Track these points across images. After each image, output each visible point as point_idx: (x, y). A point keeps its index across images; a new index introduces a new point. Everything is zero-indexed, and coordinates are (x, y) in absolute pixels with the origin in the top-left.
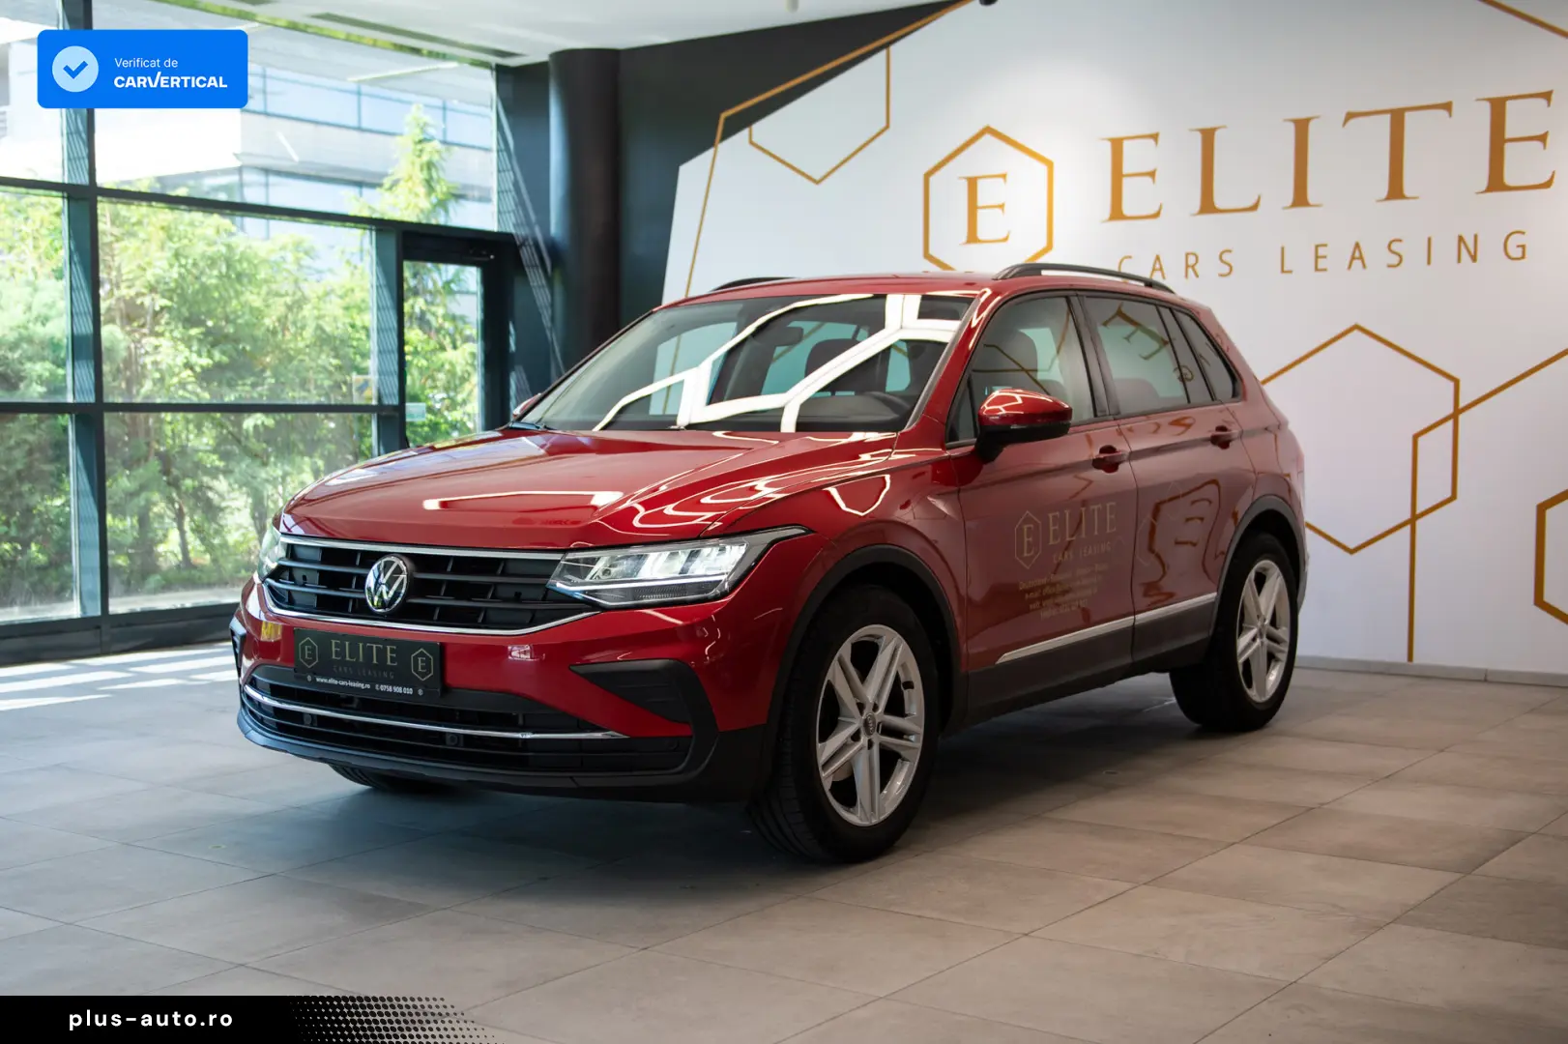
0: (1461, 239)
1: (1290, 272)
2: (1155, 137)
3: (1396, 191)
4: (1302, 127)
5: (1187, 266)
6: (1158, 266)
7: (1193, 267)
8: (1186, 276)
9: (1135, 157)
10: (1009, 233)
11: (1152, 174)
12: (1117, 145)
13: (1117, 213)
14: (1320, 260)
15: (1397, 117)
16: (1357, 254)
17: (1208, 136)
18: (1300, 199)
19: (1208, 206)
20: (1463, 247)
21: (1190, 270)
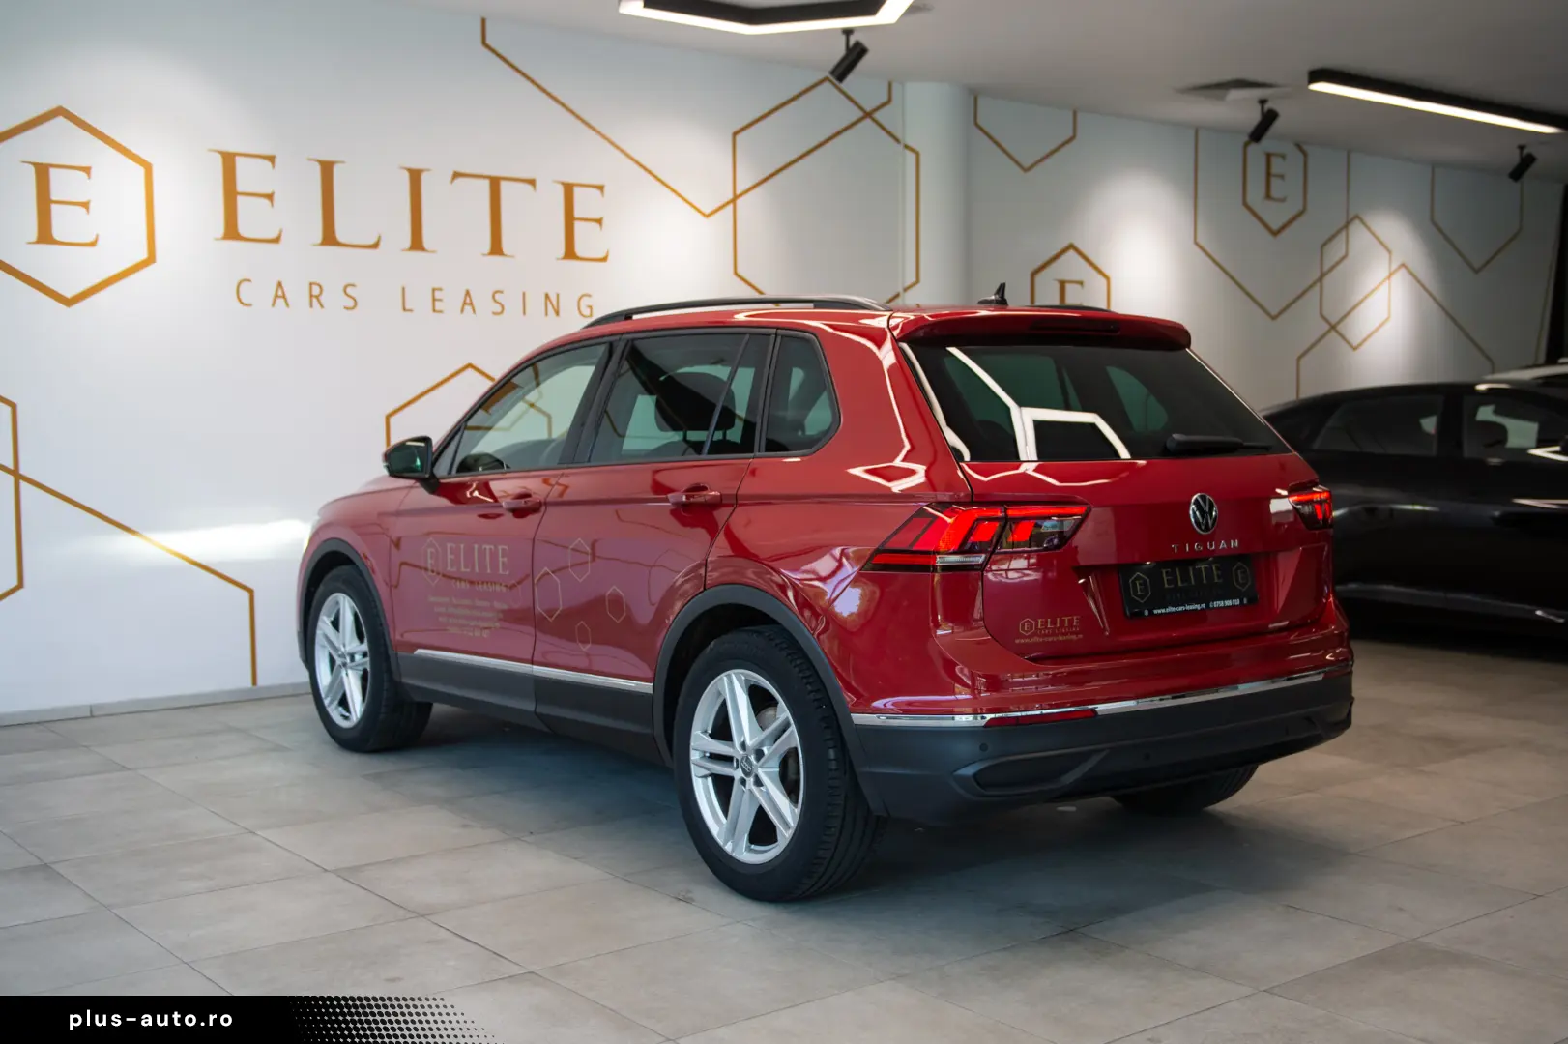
0: (547, 296)
1: (411, 311)
2: (271, 159)
3: (496, 249)
4: (415, 176)
5: (311, 296)
6: (280, 293)
7: (317, 297)
8: (311, 306)
9: (249, 176)
10: (97, 236)
11: (270, 197)
12: (229, 160)
13: (232, 232)
14: (437, 303)
15: (495, 183)
16: (468, 301)
17: (327, 169)
18: (417, 244)
19: (329, 238)
20: (549, 303)
21: (315, 300)
